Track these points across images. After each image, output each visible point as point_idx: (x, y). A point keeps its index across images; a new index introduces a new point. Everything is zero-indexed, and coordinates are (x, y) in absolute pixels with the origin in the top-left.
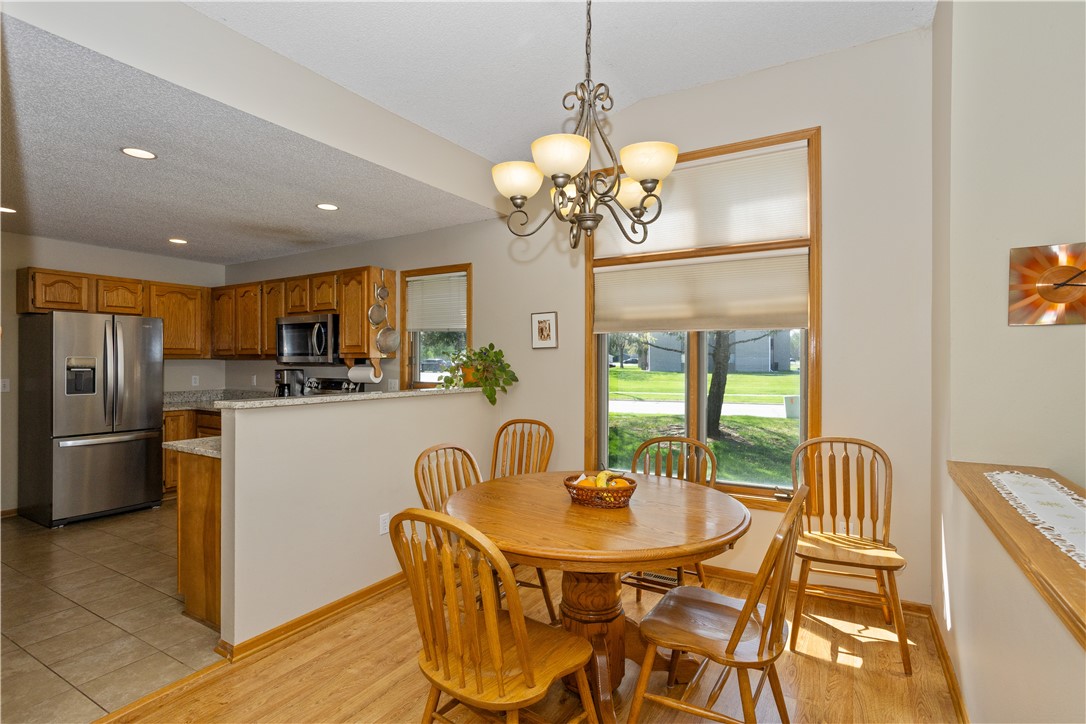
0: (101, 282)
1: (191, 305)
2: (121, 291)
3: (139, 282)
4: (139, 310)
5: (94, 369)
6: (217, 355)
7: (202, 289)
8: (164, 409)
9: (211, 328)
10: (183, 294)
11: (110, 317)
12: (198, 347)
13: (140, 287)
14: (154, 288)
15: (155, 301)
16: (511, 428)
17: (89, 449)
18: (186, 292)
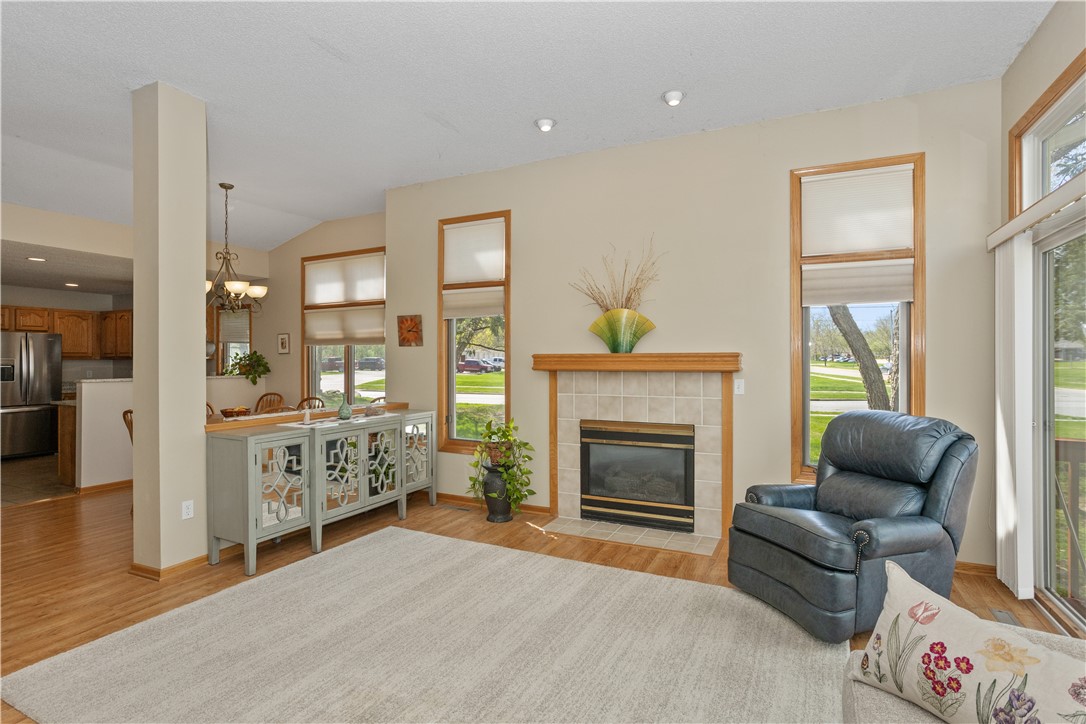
0: (18, 311)
1: (84, 323)
2: (32, 315)
3: (46, 309)
4: (45, 328)
5: (13, 366)
6: (105, 357)
7: (91, 313)
8: (63, 392)
9: (100, 338)
10: (79, 317)
11: (24, 334)
12: (90, 351)
13: (46, 313)
14: (56, 314)
15: (58, 322)
16: (265, 398)
17: (10, 415)
18: (81, 315)
